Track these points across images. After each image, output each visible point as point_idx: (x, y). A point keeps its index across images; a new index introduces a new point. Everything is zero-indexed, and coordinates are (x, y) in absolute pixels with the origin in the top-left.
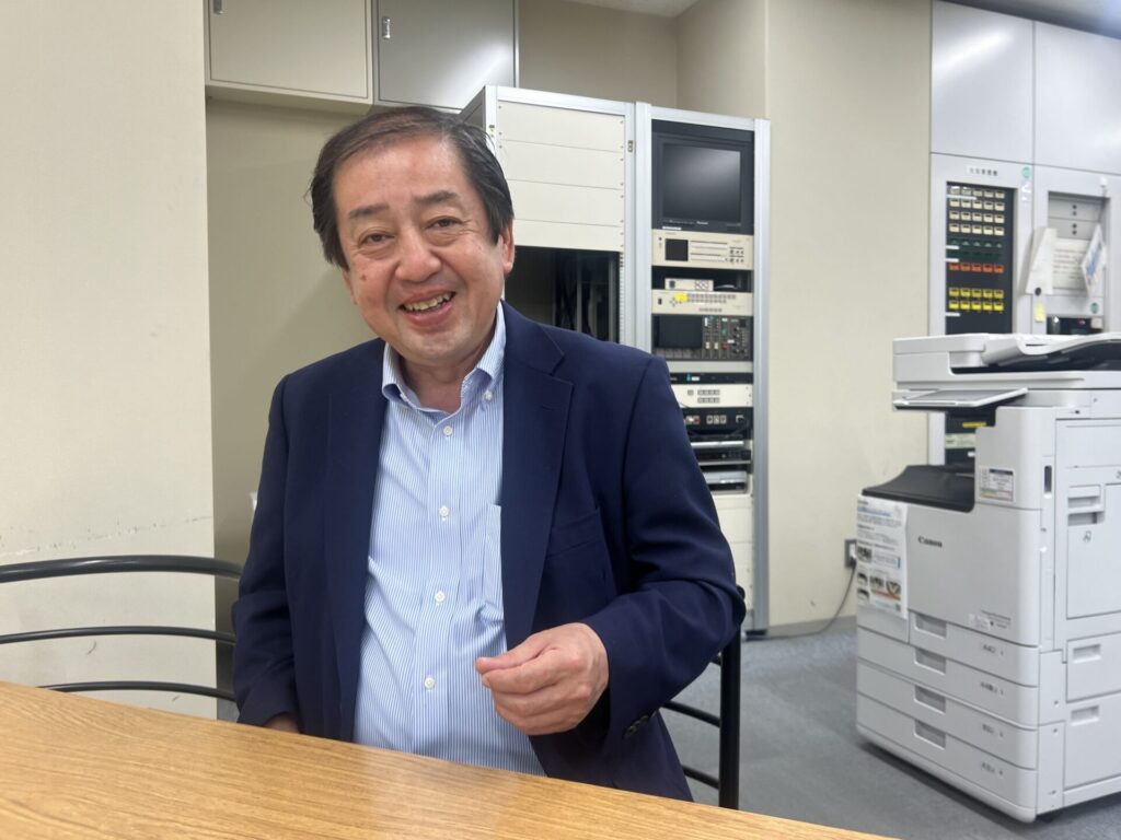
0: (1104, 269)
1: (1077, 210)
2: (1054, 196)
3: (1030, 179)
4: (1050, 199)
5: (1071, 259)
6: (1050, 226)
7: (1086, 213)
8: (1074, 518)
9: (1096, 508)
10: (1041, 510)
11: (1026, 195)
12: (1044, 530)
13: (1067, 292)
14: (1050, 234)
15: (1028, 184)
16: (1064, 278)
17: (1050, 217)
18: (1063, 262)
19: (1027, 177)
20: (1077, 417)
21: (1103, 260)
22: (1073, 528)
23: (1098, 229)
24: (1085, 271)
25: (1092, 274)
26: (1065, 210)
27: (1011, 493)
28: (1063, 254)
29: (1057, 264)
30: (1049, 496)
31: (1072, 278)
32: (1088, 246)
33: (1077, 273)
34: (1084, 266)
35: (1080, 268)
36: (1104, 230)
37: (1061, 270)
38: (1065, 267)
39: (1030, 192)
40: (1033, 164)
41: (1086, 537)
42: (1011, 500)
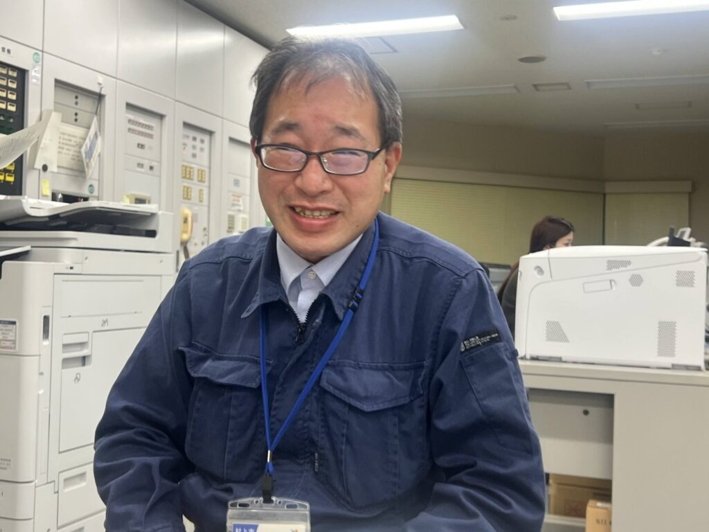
0: (99, 155)
1: (78, 100)
2: (59, 84)
3: (40, 63)
4: (56, 86)
5: (72, 143)
6: (56, 110)
7: (86, 105)
8: (67, 362)
9: (84, 352)
10: (40, 355)
11: (35, 78)
12: (41, 374)
13: (69, 172)
14: (55, 118)
15: (38, 68)
16: (67, 159)
17: (55, 102)
18: (67, 144)
19: (37, 62)
20: (70, 272)
21: (98, 148)
22: (66, 371)
23: (95, 119)
24: (84, 155)
25: (90, 159)
26: (69, 98)
27: (14, 342)
28: (66, 137)
29: (61, 145)
30: (46, 343)
31: (73, 159)
32: (87, 134)
33: (78, 157)
34: (83, 150)
35: (80, 152)
36: (100, 121)
37: (64, 151)
38: (68, 149)
39: (39, 76)
40: (42, 51)
41: (77, 378)
42: (15, 348)
